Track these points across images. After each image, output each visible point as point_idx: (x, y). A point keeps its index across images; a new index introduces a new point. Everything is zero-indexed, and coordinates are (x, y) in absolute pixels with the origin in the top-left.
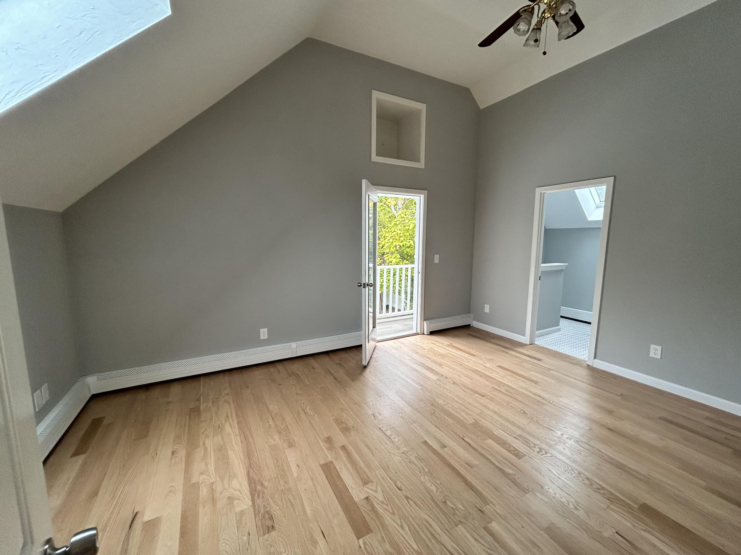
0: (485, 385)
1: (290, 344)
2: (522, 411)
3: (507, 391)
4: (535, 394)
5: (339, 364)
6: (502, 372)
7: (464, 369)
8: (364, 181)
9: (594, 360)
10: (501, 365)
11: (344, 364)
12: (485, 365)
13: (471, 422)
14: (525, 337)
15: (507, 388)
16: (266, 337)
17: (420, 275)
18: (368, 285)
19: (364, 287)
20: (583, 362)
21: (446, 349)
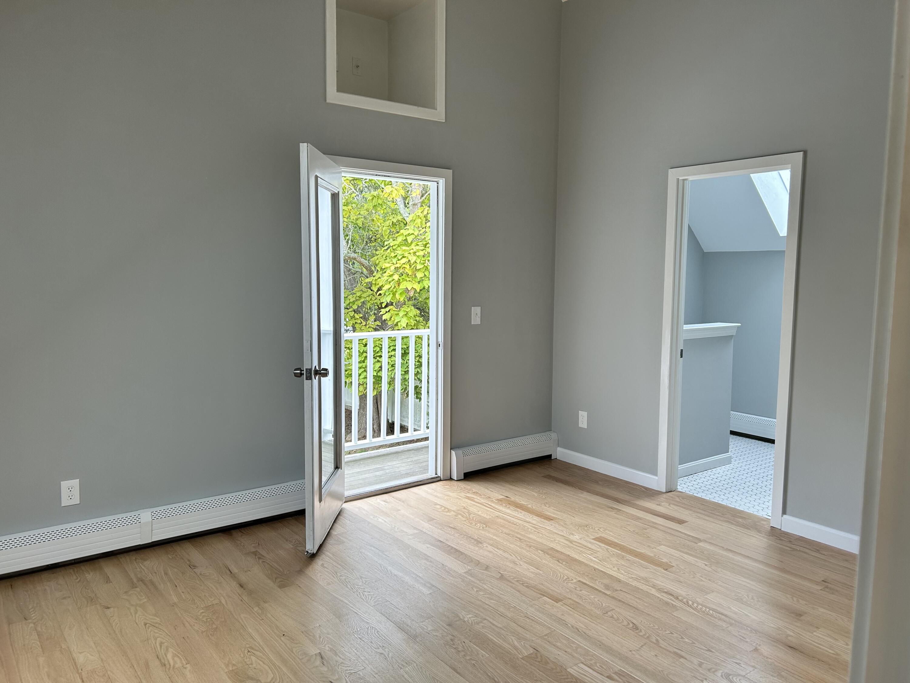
0: (566, 577)
1: (136, 513)
2: (631, 625)
3: (607, 587)
4: (660, 590)
5: (253, 553)
6: (601, 549)
7: (528, 549)
8: (304, 147)
9: (782, 516)
10: (603, 535)
11: (264, 553)
12: (571, 537)
13: (526, 654)
14: (657, 478)
15: (606, 581)
16: (76, 500)
17: (441, 350)
18: (317, 372)
19: (309, 378)
20: (764, 523)
21: (493, 509)
